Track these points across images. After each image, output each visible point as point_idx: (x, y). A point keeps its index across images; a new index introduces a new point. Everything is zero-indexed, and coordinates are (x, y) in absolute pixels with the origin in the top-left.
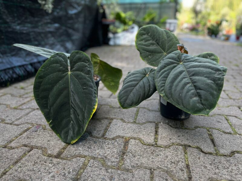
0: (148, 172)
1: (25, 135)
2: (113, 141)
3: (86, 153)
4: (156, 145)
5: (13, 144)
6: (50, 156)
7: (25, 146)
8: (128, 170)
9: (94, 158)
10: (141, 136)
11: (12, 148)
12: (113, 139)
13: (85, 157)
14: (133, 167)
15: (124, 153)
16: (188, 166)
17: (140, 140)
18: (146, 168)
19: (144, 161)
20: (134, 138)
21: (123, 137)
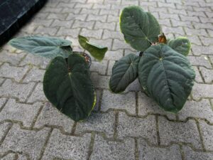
0: (134, 140)
1: (41, 114)
2: (107, 115)
3: (91, 129)
4: (137, 116)
5: (37, 126)
6: (67, 134)
7: (46, 126)
8: (120, 141)
9: (98, 133)
10: (126, 108)
11: (37, 130)
12: (107, 112)
13: (91, 132)
14: (124, 137)
15: (116, 126)
16: (158, 133)
17: (125, 111)
18: (132, 137)
19: (130, 131)
20: (122, 110)
21: (114, 110)
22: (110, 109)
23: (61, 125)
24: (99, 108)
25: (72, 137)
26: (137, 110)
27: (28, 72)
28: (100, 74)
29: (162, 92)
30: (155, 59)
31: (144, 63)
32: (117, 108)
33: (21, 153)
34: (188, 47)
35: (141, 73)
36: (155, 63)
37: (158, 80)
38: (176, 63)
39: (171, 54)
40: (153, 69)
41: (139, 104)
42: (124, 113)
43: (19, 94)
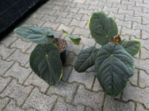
0: (84, 107)
2: (71, 85)
3: (58, 93)
4: (91, 91)
5: (26, 83)
6: (42, 93)
7: (31, 84)
8: (75, 106)
9: (61, 96)
10: (86, 83)
11: (26, 86)
12: (72, 83)
13: (57, 95)
14: (78, 104)
15: (75, 94)
16: (103, 106)
17: (85, 85)
18: (83, 105)
19: (83, 101)
20: (82, 84)
21: (77, 83)
22: (74, 82)
23: (40, 86)
24: (67, 80)
25: (45, 96)
26: (93, 86)
27: (30, 46)
28: (75, 55)
29: (106, 80)
30: (107, 54)
31: (99, 56)
32: (79, 81)
33: (13, 99)
34: (138, 48)
35: (96, 62)
36: (107, 57)
37: (105, 71)
38: (122, 60)
39: (121, 53)
40: (104, 61)
41: (96, 82)
42: (83, 86)
43: (21, 60)
